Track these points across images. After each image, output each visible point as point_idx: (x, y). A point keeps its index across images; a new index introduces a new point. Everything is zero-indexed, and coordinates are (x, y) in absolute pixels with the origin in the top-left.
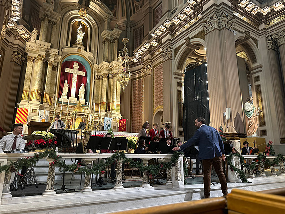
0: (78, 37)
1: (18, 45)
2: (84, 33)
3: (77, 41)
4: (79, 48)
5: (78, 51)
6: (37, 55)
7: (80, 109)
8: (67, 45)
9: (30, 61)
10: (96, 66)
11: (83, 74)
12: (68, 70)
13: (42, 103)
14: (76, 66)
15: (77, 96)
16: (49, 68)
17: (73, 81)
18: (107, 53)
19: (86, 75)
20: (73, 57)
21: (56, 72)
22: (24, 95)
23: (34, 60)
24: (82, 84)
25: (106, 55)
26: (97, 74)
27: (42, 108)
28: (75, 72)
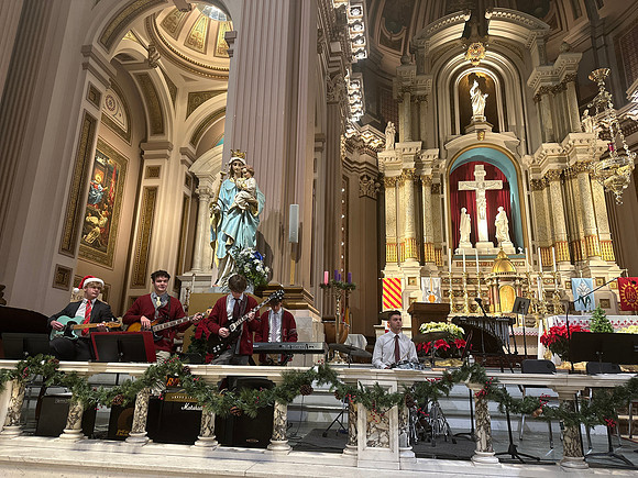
0: (475, 107)
1: (366, 162)
2: (486, 96)
3: (474, 118)
4: (480, 131)
5: (479, 138)
6: (399, 173)
7: (505, 266)
8: (454, 133)
9: (390, 186)
10: (526, 160)
11: (498, 185)
12: (463, 186)
13: (422, 263)
14: (480, 172)
15: (492, 238)
16: (426, 191)
17: (478, 205)
18: (550, 122)
19: (506, 186)
20: (469, 155)
21: (441, 196)
22: (390, 253)
23: (396, 183)
24: (500, 209)
25: (549, 125)
26: (531, 177)
27: (424, 273)
28: (479, 185)
